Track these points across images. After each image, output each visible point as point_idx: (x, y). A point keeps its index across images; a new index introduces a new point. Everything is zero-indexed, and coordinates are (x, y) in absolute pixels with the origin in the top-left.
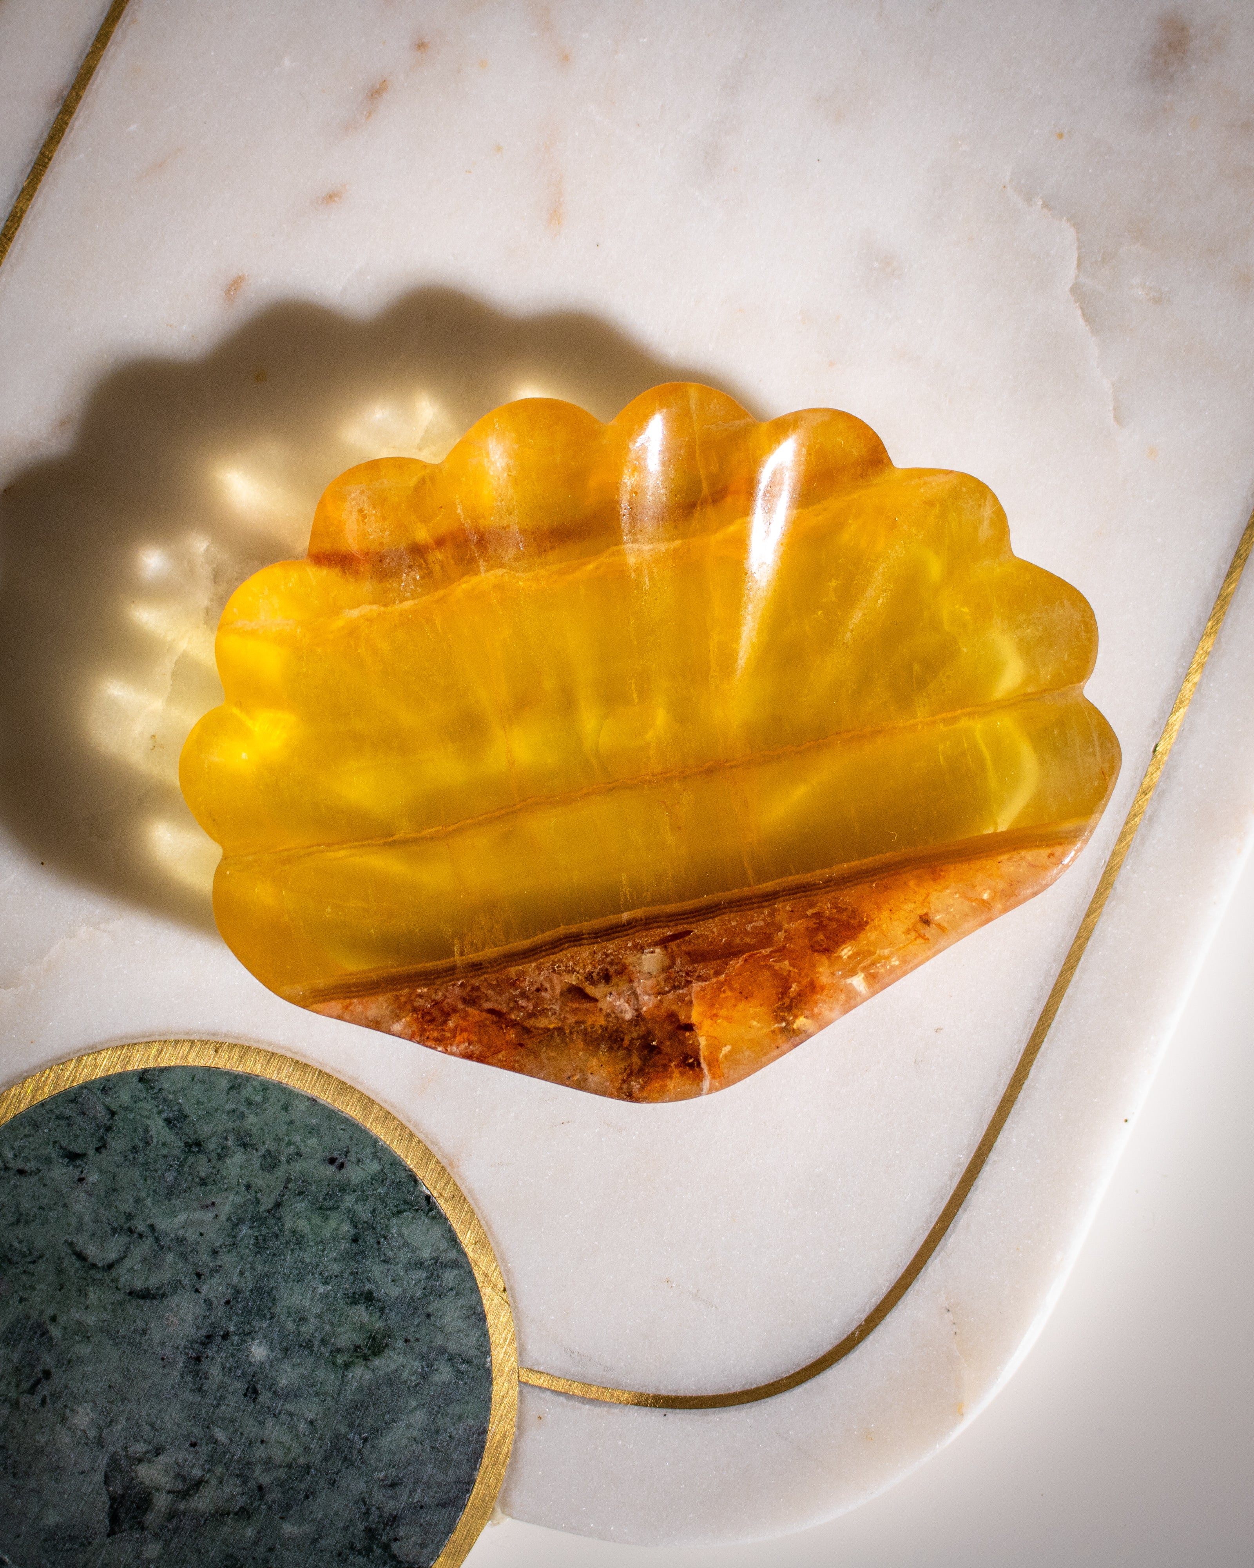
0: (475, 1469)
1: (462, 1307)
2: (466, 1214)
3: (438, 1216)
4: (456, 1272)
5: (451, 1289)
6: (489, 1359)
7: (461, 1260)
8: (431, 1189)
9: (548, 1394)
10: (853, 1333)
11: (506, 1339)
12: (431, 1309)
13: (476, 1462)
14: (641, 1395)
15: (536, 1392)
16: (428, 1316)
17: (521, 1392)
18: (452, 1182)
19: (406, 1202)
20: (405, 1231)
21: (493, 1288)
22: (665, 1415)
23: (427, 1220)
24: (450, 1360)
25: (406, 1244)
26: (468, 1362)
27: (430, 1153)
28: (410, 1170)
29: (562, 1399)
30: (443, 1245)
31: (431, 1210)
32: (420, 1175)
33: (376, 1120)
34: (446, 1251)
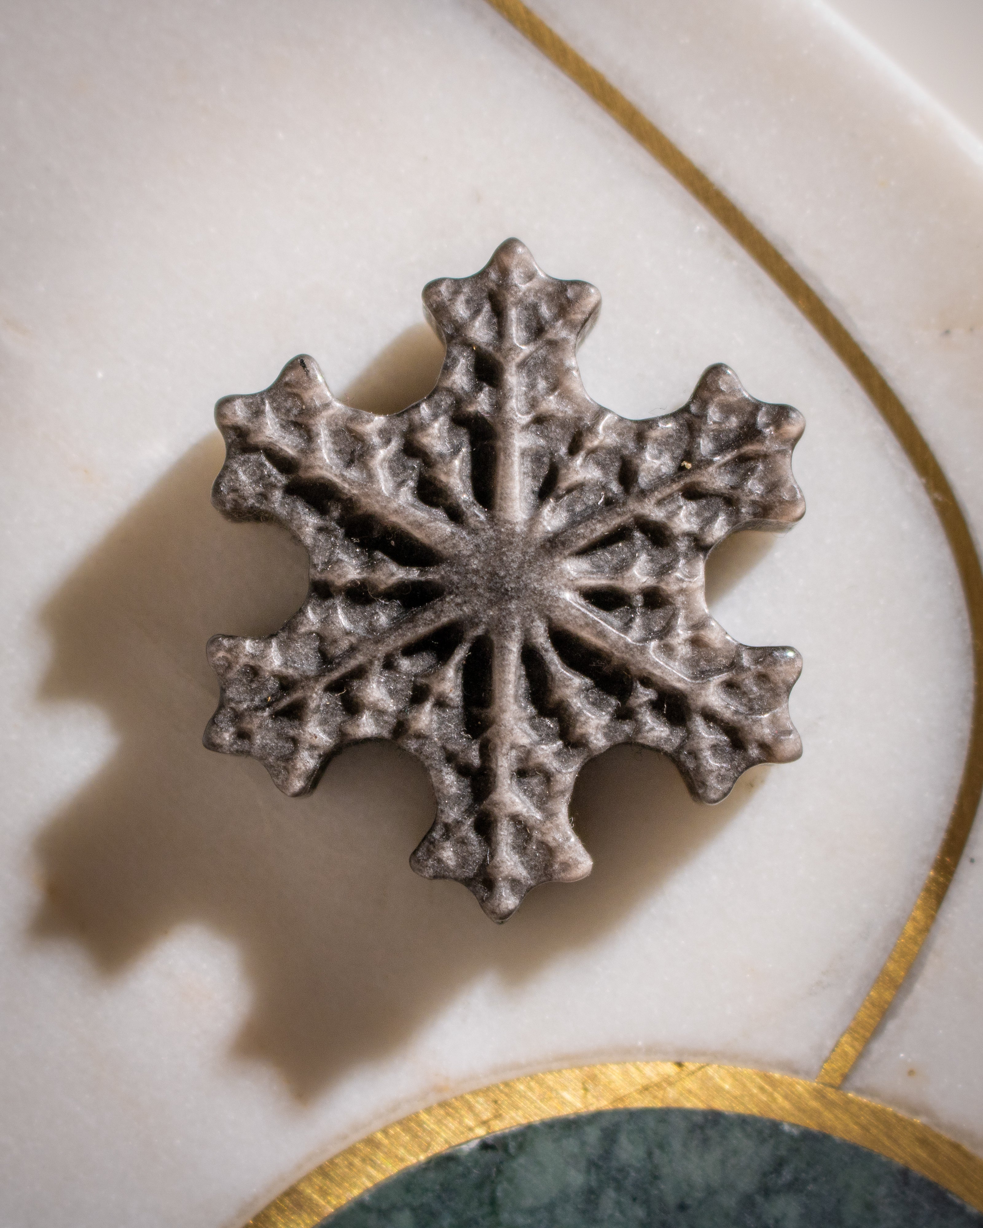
0: (961, 1210)
1: (685, 1145)
2: (531, 1089)
3: (520, 1139)
4: (623, 1140)
5: (650, 1154)
6: (786, 1128)
7: (605, 1123)
8: (471, 1135)
9: (878, 1047)
10: (936, 503)
11: (762, 1089)
12: (672, 1200)
13: (951, 1204)
14: (927, 890)
15: (866, 1065)
16: (682, 1207)
17: (860, 1091)
18: (469, 1097)
19: (479, 1186)
20: (528, 1202)
21: (670, 1084)
22: (972, 861)
23: (522, 1160)
24: (767, 1191)
25: (550, 1207)
26: (779, 1164)
27: (409, 1119)
28: (429, 1162)
29: (892, 1026)
30: (571, 1144)
31: (505, 1148)
32: (438, 1147)
33: (324, 1193)
34: (583, 1144)
